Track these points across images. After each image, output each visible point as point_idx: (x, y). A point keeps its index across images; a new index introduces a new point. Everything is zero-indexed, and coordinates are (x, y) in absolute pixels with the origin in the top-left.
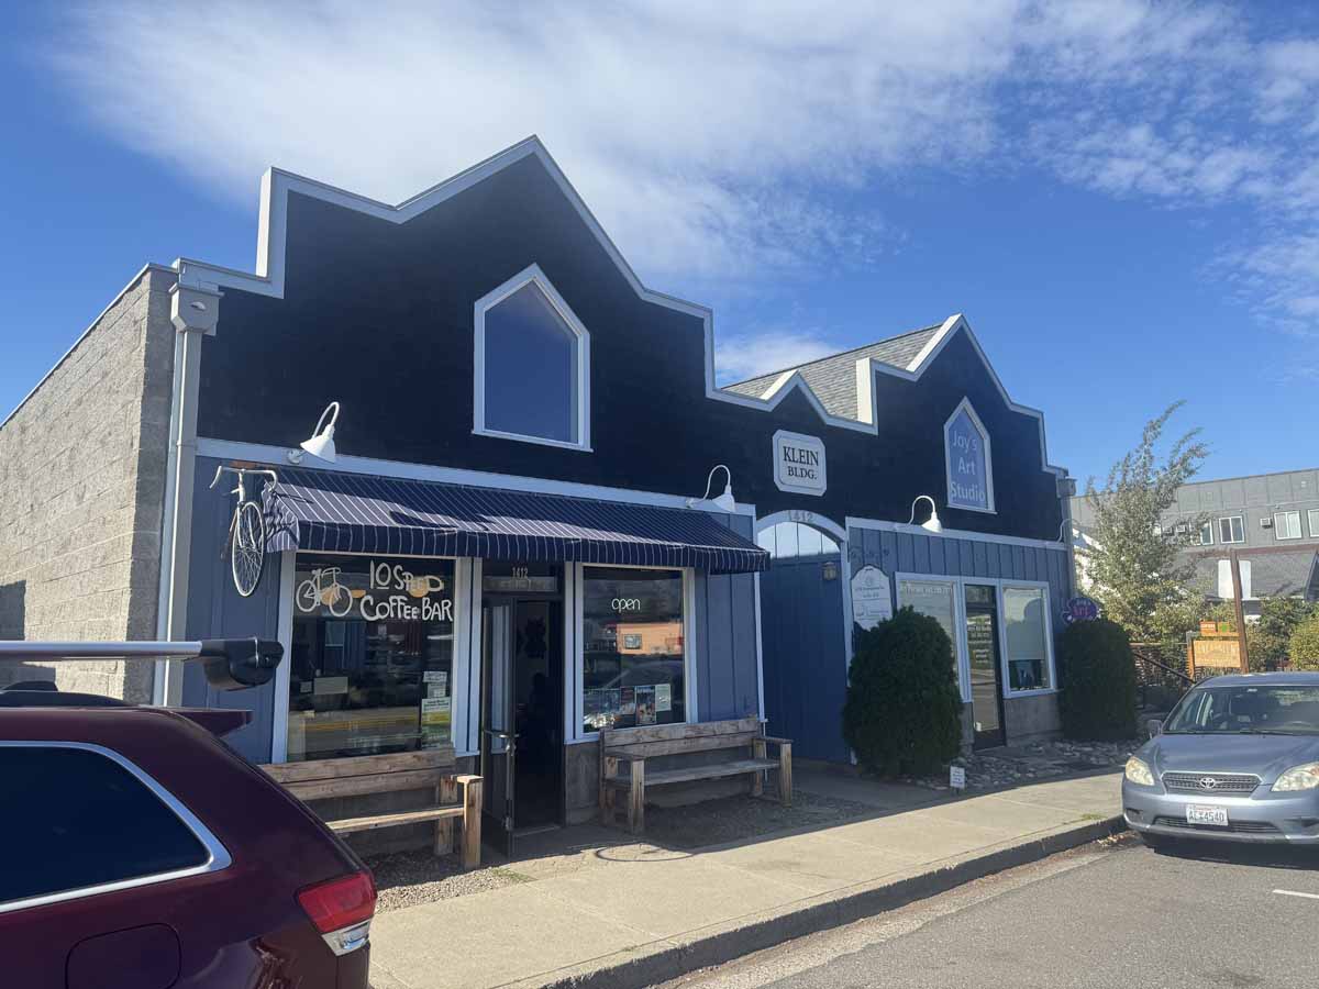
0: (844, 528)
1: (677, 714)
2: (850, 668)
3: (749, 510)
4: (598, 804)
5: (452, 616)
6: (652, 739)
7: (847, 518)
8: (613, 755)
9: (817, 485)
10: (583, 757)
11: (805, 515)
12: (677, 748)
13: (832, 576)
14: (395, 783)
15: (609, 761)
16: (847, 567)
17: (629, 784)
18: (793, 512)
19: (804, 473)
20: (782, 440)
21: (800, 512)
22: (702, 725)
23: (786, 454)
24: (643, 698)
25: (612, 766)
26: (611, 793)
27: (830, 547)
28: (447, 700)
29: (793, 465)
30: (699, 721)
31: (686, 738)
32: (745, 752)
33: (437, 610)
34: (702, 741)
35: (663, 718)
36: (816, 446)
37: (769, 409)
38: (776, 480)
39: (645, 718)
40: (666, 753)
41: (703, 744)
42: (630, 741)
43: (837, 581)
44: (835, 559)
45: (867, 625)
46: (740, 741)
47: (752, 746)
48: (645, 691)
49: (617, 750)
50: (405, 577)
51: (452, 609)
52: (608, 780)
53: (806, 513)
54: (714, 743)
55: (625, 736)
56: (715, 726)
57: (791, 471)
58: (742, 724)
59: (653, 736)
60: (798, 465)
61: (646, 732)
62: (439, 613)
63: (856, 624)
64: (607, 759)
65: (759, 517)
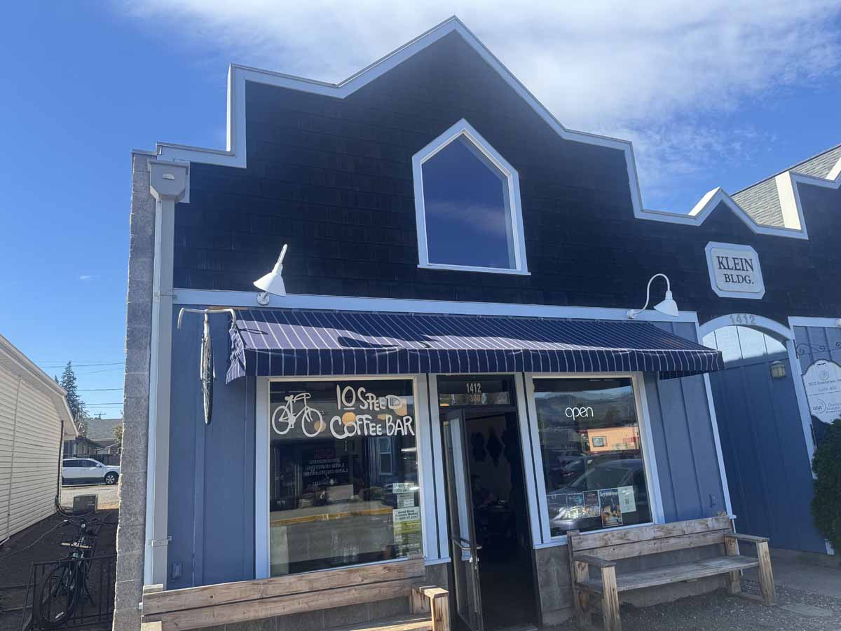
0: (788, 326)
1: (642, 514)
2: (814, 461)
3: (692, 316)
4: (573, 606)
5: (414, 431)
6: (621, 542)
7: (789, 318)
8: (582, 559)
9: (755, 288)
10: (553, 560)
11: (747, 318)
12: (647, 549)
13: (781, 374)
14: (367, 595)
15: (579, 565)
16: (796, 364)
17: (602, 589)
18: (735, 316)
19: (740, 278)
20: (715, 251)
21: (742, 315)
22: (670, 526)
23: (720, 263)
24: (606, 502)
25: (583, 569)
26: (584, 597)
27: (775, 346)
28: (416, 509)
29: (729, 272)
30: (667, 521)
31: (654, 539)
32: (718, 550)
33: (399, 426)
34: (672, 541)
35: (629, 519)
36: (749, 253)
37: (698, 223)
38: (714, 288)
39: (611, 520)
40: (636, 554)
41: (673, 544)
42: (598, 544)
43: (788, 379)
44: (783, 358)
45: (827, 418)
46: (711, 539)
47: (724, 543)
48: (607, 494)
49: (586, 553)
50: (368, 398)
51: (413, 424)
52: (580, 585)
53: (748, 315)
54: (684, 543)
55: (592, 539)
56: (683, 525)
57: (728, 278)
58: (711, 522)
59: (621, 538)
60: (734, 273)
61: (613, 534)
62: (402, 429)
63: (814, 419)
64: (577, 563)
65: (701, 323)
